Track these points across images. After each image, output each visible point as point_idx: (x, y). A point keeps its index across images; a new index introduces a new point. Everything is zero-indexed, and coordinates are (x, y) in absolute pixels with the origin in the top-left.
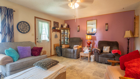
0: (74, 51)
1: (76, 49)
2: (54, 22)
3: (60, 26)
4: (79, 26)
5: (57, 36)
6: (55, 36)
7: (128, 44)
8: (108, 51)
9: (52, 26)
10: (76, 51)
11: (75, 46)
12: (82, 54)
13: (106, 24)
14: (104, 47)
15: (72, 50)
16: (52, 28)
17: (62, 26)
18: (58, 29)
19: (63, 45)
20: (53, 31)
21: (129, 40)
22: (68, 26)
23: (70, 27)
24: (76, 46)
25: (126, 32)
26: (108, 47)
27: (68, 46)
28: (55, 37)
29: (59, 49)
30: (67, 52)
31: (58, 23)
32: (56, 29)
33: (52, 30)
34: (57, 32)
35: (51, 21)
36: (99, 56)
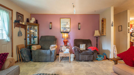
0: (51, 52)
1: (54, 49)
2: (17, 13)
3: (25, 20)
4: (51, 23)
5: (21, 33)
6: (19, 33)
7: (97, 41)
8: (85, 49)
9: (15, 18)
10: (53, 53)
11: (52, 46)
12: (61, 55)
13: (79, 23)
14: (81, 45)
15: (48, 52)
16: (14, 21)
17: (28, 21)
18: (23, 24)
19: (33, 46)
20: (16, 26)
21: (97, 38)
22: (36, 22)
23: (39, 22)
24: (54, 45)
25: (96, 31)
26: (84, 45)
27: (39, 46)
28: (19, 35)
29: (26, 52)
30: (40, 55)
31: (23, 15)
32: (21, 23)
33: (14, 24)
34: (22, 27)
35: (12, 10)
36: (80, 54)
